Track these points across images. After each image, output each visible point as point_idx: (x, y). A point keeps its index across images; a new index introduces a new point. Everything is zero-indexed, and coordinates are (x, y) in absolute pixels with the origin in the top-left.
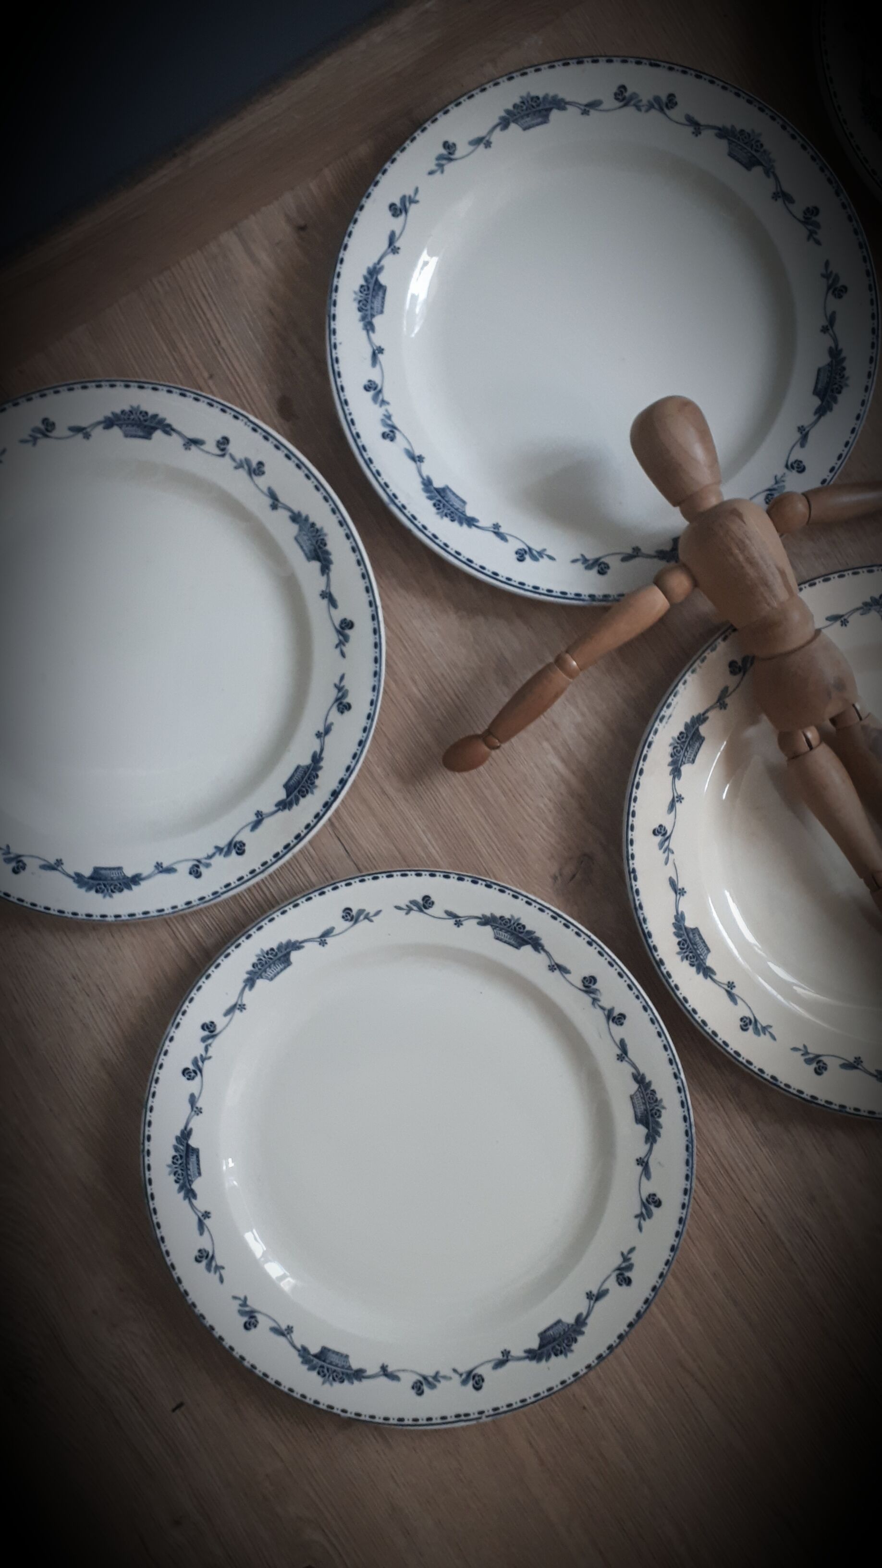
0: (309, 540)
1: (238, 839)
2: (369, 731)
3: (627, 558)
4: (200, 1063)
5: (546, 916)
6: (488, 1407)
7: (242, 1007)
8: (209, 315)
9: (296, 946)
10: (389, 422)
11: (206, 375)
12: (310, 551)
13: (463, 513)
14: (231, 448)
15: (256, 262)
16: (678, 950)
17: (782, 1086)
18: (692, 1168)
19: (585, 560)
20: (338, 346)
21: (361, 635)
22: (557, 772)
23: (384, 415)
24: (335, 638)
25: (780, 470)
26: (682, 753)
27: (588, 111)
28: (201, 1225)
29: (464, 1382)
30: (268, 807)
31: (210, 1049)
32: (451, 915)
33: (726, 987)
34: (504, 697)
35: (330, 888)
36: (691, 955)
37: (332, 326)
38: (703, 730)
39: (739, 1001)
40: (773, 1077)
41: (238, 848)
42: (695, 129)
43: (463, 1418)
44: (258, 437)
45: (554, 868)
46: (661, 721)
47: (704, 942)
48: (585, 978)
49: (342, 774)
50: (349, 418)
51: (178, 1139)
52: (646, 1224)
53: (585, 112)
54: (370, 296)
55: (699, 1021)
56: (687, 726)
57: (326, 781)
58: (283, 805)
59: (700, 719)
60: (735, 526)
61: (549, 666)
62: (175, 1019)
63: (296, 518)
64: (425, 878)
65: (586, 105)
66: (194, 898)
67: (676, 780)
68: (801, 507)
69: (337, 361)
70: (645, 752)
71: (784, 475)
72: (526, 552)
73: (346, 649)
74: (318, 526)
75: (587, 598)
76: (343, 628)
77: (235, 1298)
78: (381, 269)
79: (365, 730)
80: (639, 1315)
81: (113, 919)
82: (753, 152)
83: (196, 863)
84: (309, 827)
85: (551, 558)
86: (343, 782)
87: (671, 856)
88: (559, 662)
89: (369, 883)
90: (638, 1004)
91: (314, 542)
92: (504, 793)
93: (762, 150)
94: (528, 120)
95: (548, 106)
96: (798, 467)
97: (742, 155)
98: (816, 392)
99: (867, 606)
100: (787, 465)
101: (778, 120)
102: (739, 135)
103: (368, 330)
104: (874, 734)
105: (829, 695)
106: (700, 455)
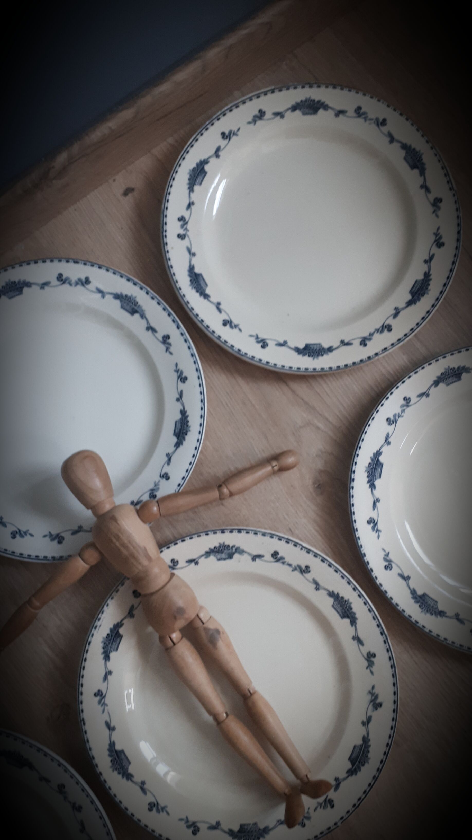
16: (111, 765)
19: (51, 535)
25: (157, 478)
26: (110, 645)
27: (44, 287)
33: (140, 785)
36: (118, 767)
38: (121, 631)
39: (148, 793)
42: (102, 294)
46: (95, 628)
47: (127, 758)
48: (59, 784)
53: (42, 288)
56: (111, 630)
59: (119, 625)
60: (113, 527)
61: (24, 605)
65: (42, 284)
67: (107, 662)
68: (155, 509)
70: (87, 648)
71: (159, 481)
72: (17, 533)
75: (50, 559)
82: (134, 306)
85: (32, 535)
87: (106, 708)
90: (89, 799)
93: (138, 305)
94: (11, 294)
95: (21, 286)
96: (166, 477)
97: (128, 308)
98: (175, 434)
99: (208, 554)
100: (160, 476)
101: (144, 289)
102: (125, 298)
104: (211, 632)
105: (175, 618)
106: (97, 484)
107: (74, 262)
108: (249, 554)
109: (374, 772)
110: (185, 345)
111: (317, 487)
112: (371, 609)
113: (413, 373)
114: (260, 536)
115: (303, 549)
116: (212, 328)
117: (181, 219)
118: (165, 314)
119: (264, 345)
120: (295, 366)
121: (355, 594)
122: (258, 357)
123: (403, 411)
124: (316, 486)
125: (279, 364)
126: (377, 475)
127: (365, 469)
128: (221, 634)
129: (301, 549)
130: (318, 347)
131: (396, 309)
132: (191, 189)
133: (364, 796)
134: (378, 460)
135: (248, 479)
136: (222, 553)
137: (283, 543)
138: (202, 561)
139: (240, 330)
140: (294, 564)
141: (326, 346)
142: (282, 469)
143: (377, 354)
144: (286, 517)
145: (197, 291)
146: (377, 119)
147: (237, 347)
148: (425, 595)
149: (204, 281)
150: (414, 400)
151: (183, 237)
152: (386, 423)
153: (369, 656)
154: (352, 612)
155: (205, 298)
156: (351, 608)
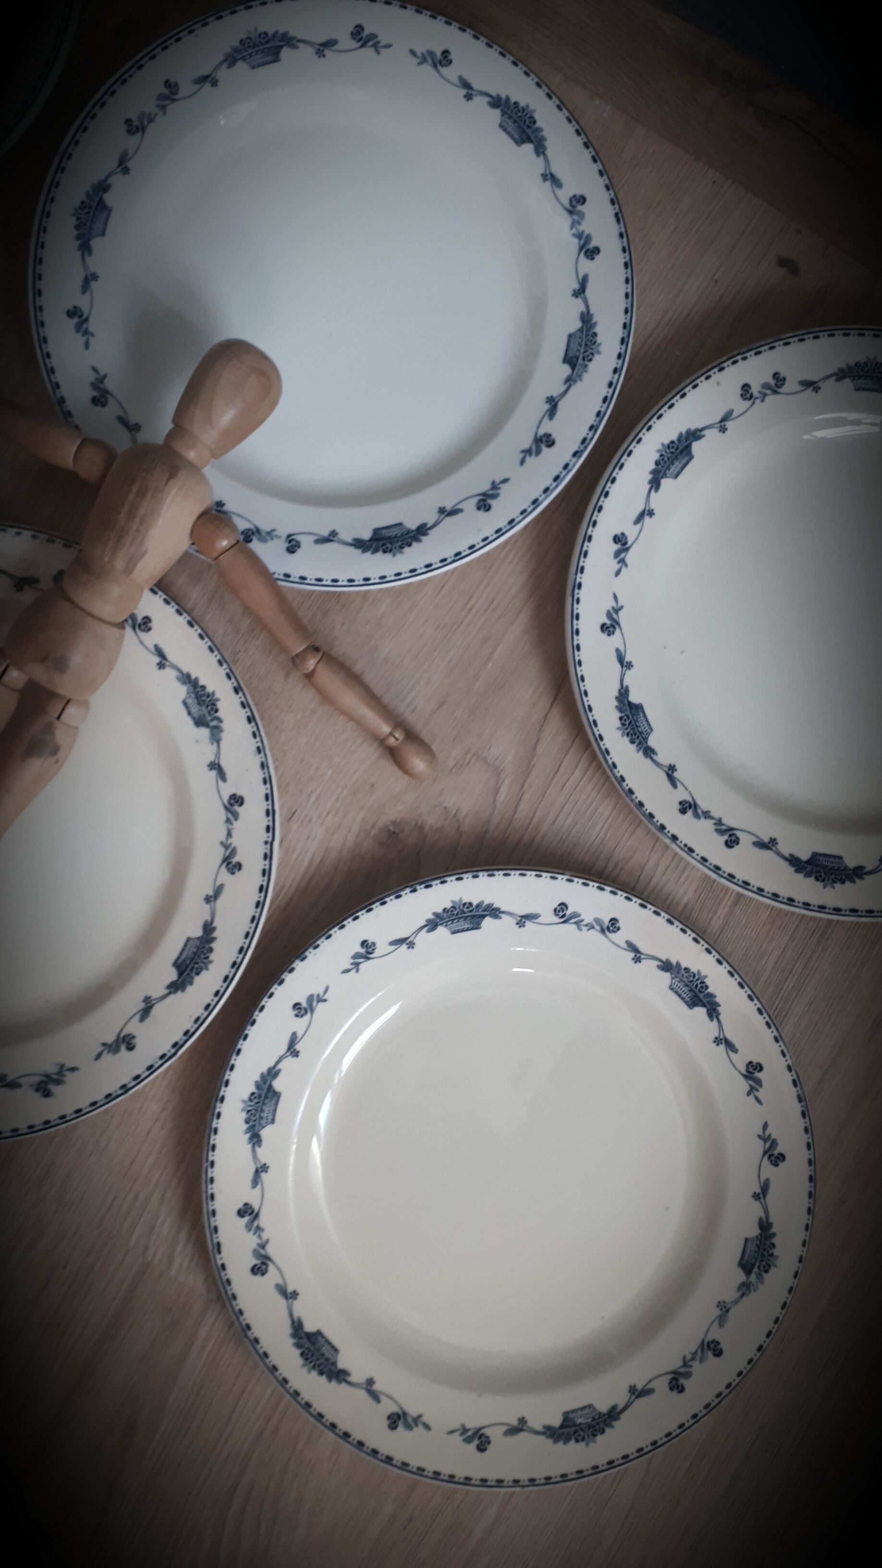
3: (122, 420)
10: (146, 122)
13: (90, 237)
19: (101, 380)
20: (194, 35)
23: (150, 113)
25: (283, 532)
27: (547, 180)
37: (209, 21)
42: (579, 290)
50: (126, 76)
53: (545, 177)
54: (261, 47)
60: (157, 476)
65: (552, 175)
68: (224, 544)
69: (178, 40)
71: (278, 537)
72: (80, 317)
75: (59, 396)
78: (295, 47)
82: (581, 357)
85: (88, 346)
93: (587, 363)
94: (510, 125)
95: (532, 137)
96: (293, 546)
97: (574, 347)
98: (377, 531)
99: (187, 679)
100: (289, 536)
101: (620, 362)
102: (590, 333)
103: (225, 61)
104: (48, 738)
105: (44, 659)
106: (226, 417)
107: (616, 215)
108: (218, 754)
110: (548, 482)
111: (389, 830)
112: (210, 1009)
113: (667, 916)
114: (258, 759)
115: (268, 846)
116: (602, 518)
117: (779, 379)
118: (591, 420)
119: (609, 627)
120: (592, 700)
121: (227, 969)
122: (581, 624)
123: (591, 926)
124: (391, 828)
125: (583, 670)
126: (455, 926)
127: (457, 899)
129: (266, 843)
130: (643, 727)
131: (773, 841)
132: (841, 375)
134: (484, 917)
136: (199, 704)
137: (264, 805)
138: (170, 674)
139: (618, 573)
140: (235, 841)
141: (652, 742)
143: (674, 838)
144: (313, 799)
145: (657, 463)
147: (584, 579)
148: (277, 1095)
149: (683, 468)
150: (619, 937)
151: (748, 396)
152: (555, 905)
153: (127, 1040)
154: (192, 978)
155: (650, 482)
156: (198, 974)
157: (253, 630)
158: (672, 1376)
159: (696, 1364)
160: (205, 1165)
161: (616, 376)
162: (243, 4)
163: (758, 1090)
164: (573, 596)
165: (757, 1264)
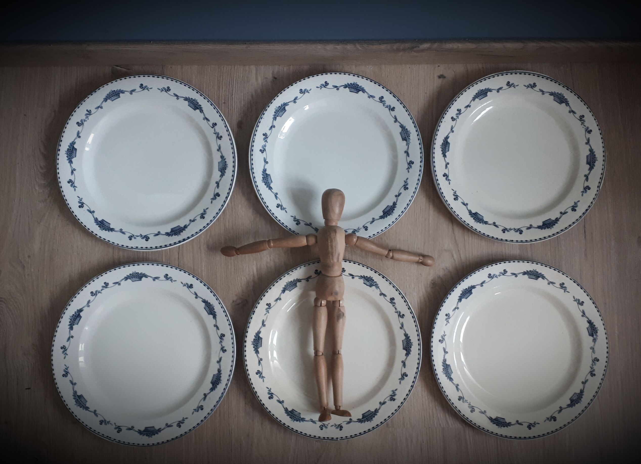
0: (222, 165)
1: (148, 236)
2: (205, 228)
3: (307, 224)
4: (97, 293)
5: (222, 310)
6: (118, 439)
7: (119, 284)
8: (234, 86)
9: (146, 276)
10: (264, 148)
11: (223, 102)
12: (220, 168)
13: (270, 184)
14: (216, 127)
15: (257, 79)
16: (253, 341)
17: (257, 396)
18: (218, 404)
19: (295, 218)
20: (263, 119)
21: (220, 201)
22: (253, 272)
23: (264, 145)
24: (212, 196)
25: (361, 226)
26: (289, 287)
28: (69, 339)
29: (116, 428)
30: (163, 232)
31: (103, 291)
32: (196, 294)
33: (259, 359)
34: (251, 241)
35: (166, 266)
36: (255, 344)
37: (264, 112)
38: (298, 284)
39: (261, 365)
40: (256, 392)
41: (147, 238)
42: (395, 120)
43: (108, 438)
44: (225, 129)
45: (235, 298)
46: (288, 274)
47: (261, 343)
48: (222, 334)
49: (189, 235)
50: (253, 140)
51: (78, 310)
52: (195, 413)
54: (280, 110)
55: (246, 364)
56: (294, 280)
57: (184, 235)
58: (168, 234)
59: (299, 280)
60: (332, 234)
61: (264, 241)
62: (98, 276)
63: (222, 157)
64: (195, 279)
65: (370, 96)
66: (125, 245)
67: (282, 293)
68: (355, 240)
69: (260, 122)
70: (278, 280)
71: (361, 228)
72: (280, 206)
73: (214, 201)
74: (227, 163)
75: (288, 229)
76: (216, 195)
77: (65, 365)
78: (288, 105)
79: (204, 227)
80: (177, 437)
81: (99, 237)
82: (407, 137)
83: (132, 235)
84: (171, 245)
85: (286, 212)
86: (188, 238)
87: (268, 314)
88: (269, 242)
89: (178, 271)
90: (232, 350)
91: (223, 167)
92: (235, 269)
93: (409, 137)
94: (352, 90)
95: (360, 90)
96: (366, 228)
97: (403, 136)
98: (383, 211)
99: (361, 277)
100: (363, 226)
101: (417, 132)
102: (405, 130)
103: (274, 119)
104: (340, 312)
105: (332, 295)
106: (337, 210)
107: (393, 96)
108: (380, 291)
109: (371, 428)
110: (419, 173)
111: (432, 283)
112: (420, 354)
113: (517, 261)
114: (391, 286)
115: (408, 306)
116: (437, 173)
117: (459, 110)
118: (419, 151)
119: (456, 198)
120: (464, 219)
121: (417, 342)
122: (449, 202)
123: (500, 275)
124: (432, 282)
125: (457, 213)
126: (466, 297)
127: (462, 290)
128: (344, 317)
129: (407, 305)
130: (481, 217)
131: (531, 225)
132: (474, 99)
133: (359, 435)
134: (471, 290)
135: (404, 257)
136: (368, 281)
137: (400, 296)
139: (449, 183)
140: (399, 309)
141: (485, 220)
142: (423, 263)
143: (506, 240)
145: (442, 151)
146: (588, 128)
147: (443, 190)
148: (449, 365)
149: (449, 148)
150: (508, 274)
151: (454, 119)
152: (488, 275)
153: (404, 374)
154: (410, 350)
155: (443, 156)
156: (411, 348)
157: (366, 254)
158: (590, 373)
159: (594, 367)
160: (443, 393)
161: (419, 136)
162: (270, 103)
163: (566, 290)
164: (442, 196)
165: (594, 332)
